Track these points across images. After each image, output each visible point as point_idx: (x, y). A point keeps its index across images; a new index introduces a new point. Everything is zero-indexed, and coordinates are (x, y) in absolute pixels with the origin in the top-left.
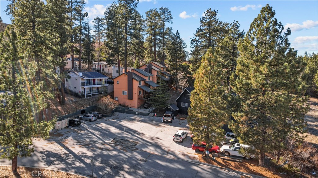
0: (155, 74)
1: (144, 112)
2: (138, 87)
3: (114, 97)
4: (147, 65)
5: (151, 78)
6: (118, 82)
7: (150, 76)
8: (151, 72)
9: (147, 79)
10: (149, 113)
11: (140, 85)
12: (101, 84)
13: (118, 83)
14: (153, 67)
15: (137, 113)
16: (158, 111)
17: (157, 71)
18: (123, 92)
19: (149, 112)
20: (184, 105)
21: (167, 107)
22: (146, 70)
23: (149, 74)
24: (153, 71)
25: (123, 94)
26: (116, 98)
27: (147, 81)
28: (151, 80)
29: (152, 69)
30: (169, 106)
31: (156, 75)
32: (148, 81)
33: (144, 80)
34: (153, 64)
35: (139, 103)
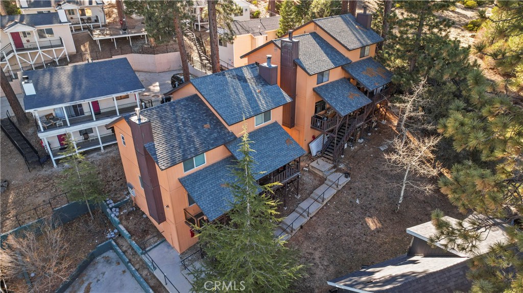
2: (180, 181)
6: (123, 138)
11: (197, 168)
13: (124, 143)
23: (265, 100)
29: (295, 63)
31: (314, 90)
35: (192, 232)
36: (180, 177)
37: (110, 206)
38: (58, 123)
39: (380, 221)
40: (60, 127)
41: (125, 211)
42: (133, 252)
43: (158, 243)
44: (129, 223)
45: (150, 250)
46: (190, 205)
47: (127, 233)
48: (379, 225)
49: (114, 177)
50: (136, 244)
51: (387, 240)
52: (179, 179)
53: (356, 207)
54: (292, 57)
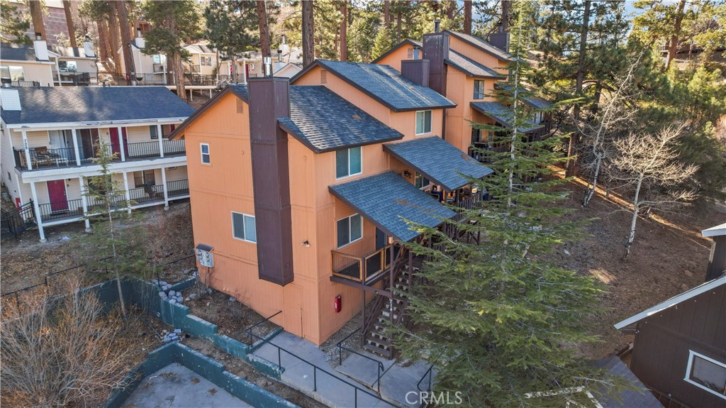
0: (461, 92)
2: (332, 191)
3: (196, 240)
4: (421, 44)
5: (437, 117)
6: (205, 148)
7: (428, 110)
8: (438, 85)
9: (409, 128)
11: (351, 177)
12: (157, 156)
13: (206, 159)
14: (453, 57)
17: (478, 80)
18: (238, 219)
22: (409, 72)
23: (425, 97)
24: (453, 78)
25: (239, 232)
26: (204, 253)
27: (408, 143)
28: (436, 130)
29: (447, 64)
31: (471, 104)
32: (419, 142)
33: (385, 136)
34: (453, 43)
35: (339, 301)
36: (331, 184)
37: (165, 288)
38: (57, 161)
39: (610, 272)
40: (63, 165)
41: (192, 296)
42: (223, 355)
43: (272, 334)
44: (205, 311)
45: (259, 346)
46: (339, 246)
47: (208, 324)
48: (612, 277)
49: (158, 252)
50: (230, 339)
51: (634, 294)
52: (329, 187)
53: (568, 259)
54: (442, 56)
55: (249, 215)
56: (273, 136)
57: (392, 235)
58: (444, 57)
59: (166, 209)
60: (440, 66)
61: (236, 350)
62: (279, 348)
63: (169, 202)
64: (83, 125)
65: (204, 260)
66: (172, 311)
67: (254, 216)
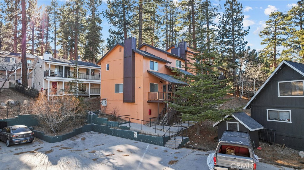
1: (156, 134)
2: (148, 72)
3: (101, 99)
6: (108, 65)
7: (180, 60)
10: (169, 138)
11: (154, 71)
12: (88, 79)
13: (108, 69)
15: (135, 135)
16: (198, 132)
19: (167, 135)
20: (278, 115)
21: (226, 120)
25: (117, 91)
26: (104, 101)
29: (186, 51)
30: (230, 117)
35: (150, 111)
36: (148, 70)
38: (57, 75)
40: (59, 77)
43: (126, 122)
45: (122, 124)
46: (150, 91)
54: (184, 49)
55: (121, 83)
56: (131, 54)
57: (168, 81)
58: (185, 49)
59: (89, 97)
60: (184, 52)
61: (114, 124)
62: (130, 118)
63: (90, 95)
64: (67, 65)
65: (103, 103)
66: (92, 118)
67: (123, 84)
